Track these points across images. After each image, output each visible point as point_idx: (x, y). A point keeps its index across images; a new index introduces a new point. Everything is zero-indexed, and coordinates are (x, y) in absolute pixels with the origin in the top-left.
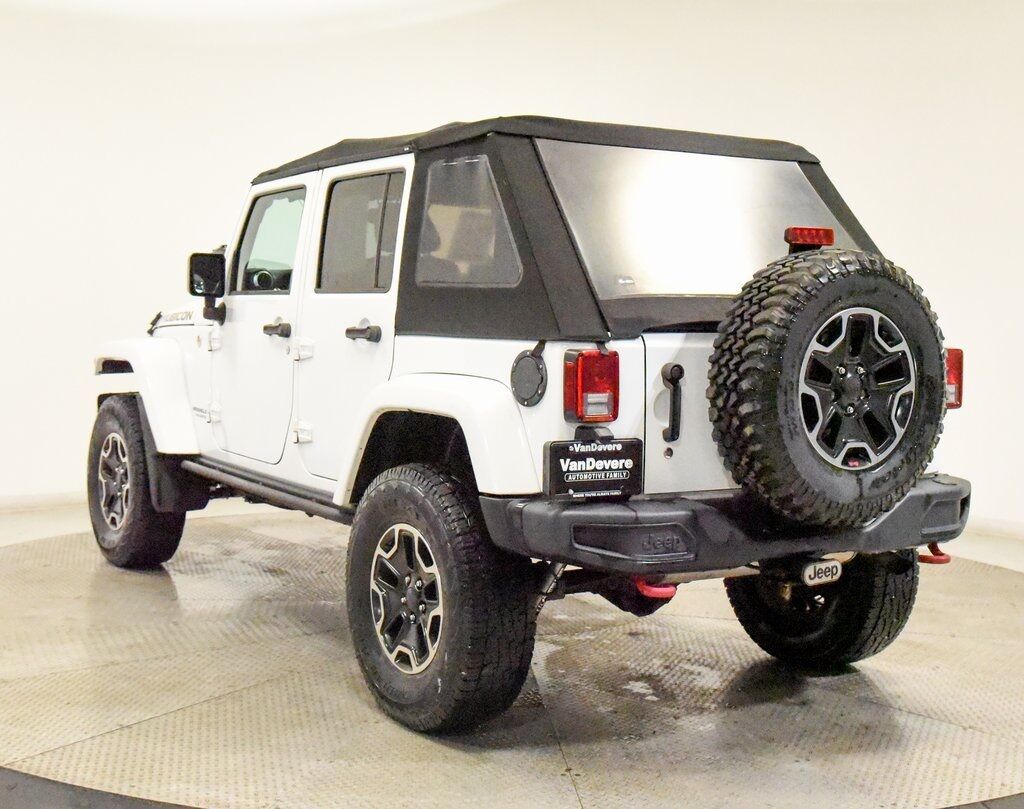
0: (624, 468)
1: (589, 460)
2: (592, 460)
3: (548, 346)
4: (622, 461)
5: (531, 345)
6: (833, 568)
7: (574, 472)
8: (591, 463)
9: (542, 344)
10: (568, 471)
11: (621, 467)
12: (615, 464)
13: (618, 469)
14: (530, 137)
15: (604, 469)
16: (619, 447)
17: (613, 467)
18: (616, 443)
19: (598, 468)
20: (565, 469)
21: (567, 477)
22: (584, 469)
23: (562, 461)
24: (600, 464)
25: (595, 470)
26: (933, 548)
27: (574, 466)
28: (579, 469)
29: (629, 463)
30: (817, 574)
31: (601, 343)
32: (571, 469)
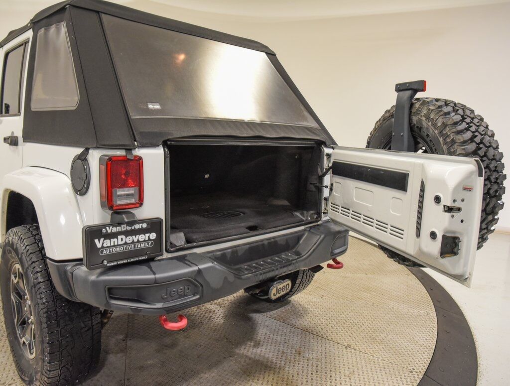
0: (149, 239)
1: (120, 237)
2: (123, 237)
3: (90, 151)
4: (147, 235)
5: (79, 151)
6: (287, 285)
7: (108, 247)
8: (121, 239)
9: (87, 150)
10: (103, 247)
11: (147, 239)
12: (142, 237)
13: (145, 241)
14: (98, 12)
15: (133, 242)
16: (145, 225)
17: (140, 240)
18: (143, 223)
19: (128, 242)
20: (99, 245)
21: (102, 251)
22: (116, 244)
23: (96, 241)
24: (129, 239)
25: (126, 243)
26: (335, 260)
27: (107, 243)
28: (112, 244)
29: (153, 236)
30: (278, 291)
31: (129, 150)
32: (105, 245)
